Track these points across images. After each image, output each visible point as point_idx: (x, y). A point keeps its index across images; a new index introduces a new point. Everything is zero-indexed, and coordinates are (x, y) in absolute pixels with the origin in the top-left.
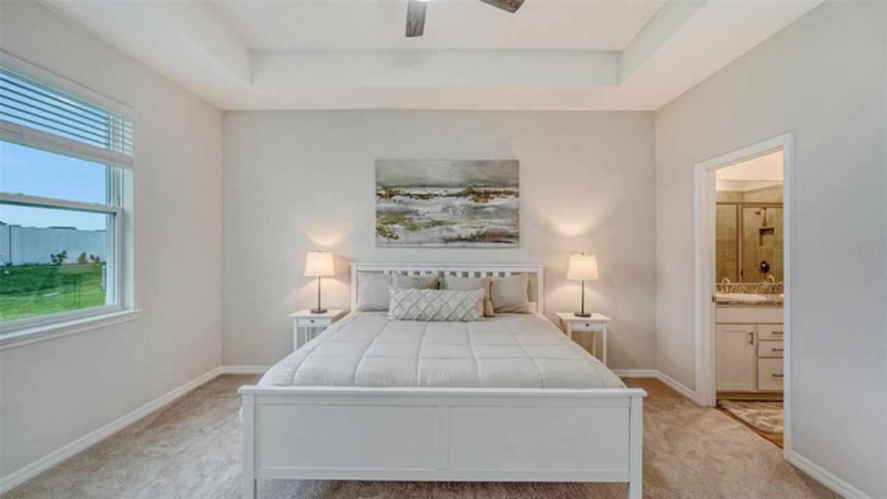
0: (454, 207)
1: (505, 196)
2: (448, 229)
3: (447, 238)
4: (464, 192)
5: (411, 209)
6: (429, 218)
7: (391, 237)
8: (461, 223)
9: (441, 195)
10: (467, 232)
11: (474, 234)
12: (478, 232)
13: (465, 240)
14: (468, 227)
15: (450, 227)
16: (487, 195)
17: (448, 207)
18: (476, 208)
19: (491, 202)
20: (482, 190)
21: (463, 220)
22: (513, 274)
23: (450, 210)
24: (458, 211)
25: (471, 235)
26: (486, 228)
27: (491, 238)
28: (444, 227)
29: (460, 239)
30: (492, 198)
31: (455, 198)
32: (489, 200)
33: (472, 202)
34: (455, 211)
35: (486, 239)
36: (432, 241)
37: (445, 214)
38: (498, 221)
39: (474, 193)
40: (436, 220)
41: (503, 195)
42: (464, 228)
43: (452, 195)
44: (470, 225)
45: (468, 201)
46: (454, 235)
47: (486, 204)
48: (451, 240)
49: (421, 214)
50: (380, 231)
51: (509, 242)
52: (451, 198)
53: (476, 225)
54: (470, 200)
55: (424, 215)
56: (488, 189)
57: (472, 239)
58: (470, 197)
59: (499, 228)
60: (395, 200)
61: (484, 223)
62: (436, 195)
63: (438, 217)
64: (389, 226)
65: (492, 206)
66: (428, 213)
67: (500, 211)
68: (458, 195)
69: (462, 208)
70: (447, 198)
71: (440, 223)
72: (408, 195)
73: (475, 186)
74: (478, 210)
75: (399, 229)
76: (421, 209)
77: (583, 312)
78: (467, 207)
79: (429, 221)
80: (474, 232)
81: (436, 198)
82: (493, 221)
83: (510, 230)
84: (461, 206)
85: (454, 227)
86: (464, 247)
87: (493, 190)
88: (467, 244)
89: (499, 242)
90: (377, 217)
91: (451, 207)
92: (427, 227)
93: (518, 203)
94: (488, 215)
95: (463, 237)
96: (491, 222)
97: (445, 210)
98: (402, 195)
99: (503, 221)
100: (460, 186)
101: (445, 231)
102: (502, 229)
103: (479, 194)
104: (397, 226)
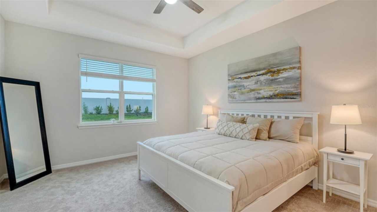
0: (261, 81)
1: (290, 70)
2: (258, 93)
3: (257, 97)
4: (265, 72)
5: (241, 84)
6: (248, 88)
7: (233, 98)
8: (264, 89)
9: (254, 76)
10: (268, 94)
11: (271, 94)
12: (274, 93)
13: (267, 98)
14: (268, 91)
15: (258, 91)
16: (279, 72)
17: (258, 81)
18: (272, 80)
19: (281, 75)
20: (275, 69)
21: (265, 87)
22: (294, 117)
23: (259, 83)
24: (263, 83)
25: (270, 95)
26: (278, 90)
27: (282, 96)
28: (256, 92)
29: (264, 98)
30: (282, 73)
31: (261, 76)
32: (280, 74)
33: (270, 77)
34: (261, 83)
35: (278, 97)
36: (250, 99)
37: (256, 85)
38: (286, 86)
39: (271, 72)
40: (252, 89)
41: (289, 70)
42: (266, 92)
43: (260, 75)
44: (269, 90)
45: (268, 77)
46: (260, 96)
47: (278, 77)
48: (259, 98)
49: (245, 86)
50: (229, 96)
51: (295, 98)
52: (259, 76)
53: (272, 89)
54: (269, 76)
55: (246, 87)
56: (278, 68)
57: (270, 97)
58: (269, 75)
59: (286, 90)
60: (235, 82)
61: (277, 88)
62: (252, 76)
63: (253, 87)
64: (233, 93)
65: (282, 78)
66: (248, 85)
67: (287, 80)
68: (263, 74)
69: (265, 81)
70: (257, 77)
71: (253, 90)
72: (240, 78)
73: (272, 68)
74: (273, 81)
75: (236, 94)
76: (245, 84)
77: (345, 149)
78: (267, 80)
79: (249, 89)
80: (271, 93)
81: (252, 77)
82: (283, 86)
83: (294, 91)
84: (264, 80)
85: (261, 92)
86: (266, 102)
87: (282, 68)
88: (268, 100)
89: (286, 98)
90: (228, 89)
91: (259, 81)
92: (248, 93)
93: (301, 74)
94: (279, 83)
95: (266, 96)
96: (282, 87)
97: (256, 83)
98: (237, 78)
99: (289, 86)
100: (264, 69)
101: (256, 94)
102: (288, 90)
103: (274, 72)
104: (235, 93)
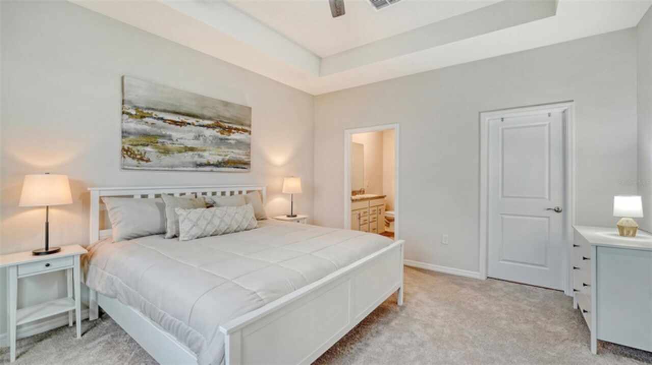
0: (205, 136)
1: (243, 133)
2: (199, 155)
3: (198, 163)
4: (212, 124)
5: (164, 133)
6: (181, 144)
7: (142, 159)
8: (210, 150)
9: (193, 124)
10: (214, 158)
11: (220, 160)
12: (223, 159)
13: (213, 165)
14: (215, 155)
15: (201, 153)
16: (230, 130)
17: (199, 136)
18: (221, 139)
19: (233, 136)
20: (227, 125)
21: (211, 148)
22: (248, 192)
23: (201, 138)
24: (208, 140)
25: (218, 161)
26: (229, 156)
27: (232, 164)
28: (196, 153)
29: (209, 164)
30: (234, 133)
31: (205, 128)
32: (231, 134)
33: (219, 134)
34: (205, 140)
35: (228, 165)
36: (184, 165)
37: (196, 142)
38: (237, 151)
39: (220, 127)
40: (189, 146)
41: (241, 132)
42: (212, 156)
43: (203, 126)
44: (217, 153)
45: (215, 132)
46: (204, 161)
47: (229, 137)
48: (201, 165)
49: (174, 140)
50: (126, 152)
51: (245, 168)
52: (202, 128)
53: (221, 153)
54: (217, 132)
55: (177, 140)
56: (230, 125)
57: (218, 165)
58: (217, 130)
59: (238, 156)
60: (147, 123)
61: (228, 152)
62: (189, 124)
63: (191, 144)
64: (139, 148)
65: (234, 140)
66: (181, 138)
67: (239, 143)
68: (208, 127)
69: (211, 138)
70: (199, 128)
71: (192, 149)
72: (162, 119)
73: (221, 121)
74: (223, 141)
75: (150, 152)
76: (175, 135)
77: (292, 214)
78: (215, 138)
79: (182, 146)
80: (220, 159)
81: (188, 126)
82: (234, 151)
83: (244, 158)
84: (210, 136)
85: (206, 154)
86: (212, 171)
87: (235, 126)
88: (215, 169)
89: (238, 167)
90: (123, 137)
91: (202, 136)
92: (180, 152)
93: (250, 139)
94: (230, 146)
95: (212, 163)
96: (233, 152)
97: (197, 138)
98: (155, 118)
99: (241, 152)
100: (210, 119)
101: (197, 156)
102: (240, 158)
103: (224, 128)
104: (148, 149)
